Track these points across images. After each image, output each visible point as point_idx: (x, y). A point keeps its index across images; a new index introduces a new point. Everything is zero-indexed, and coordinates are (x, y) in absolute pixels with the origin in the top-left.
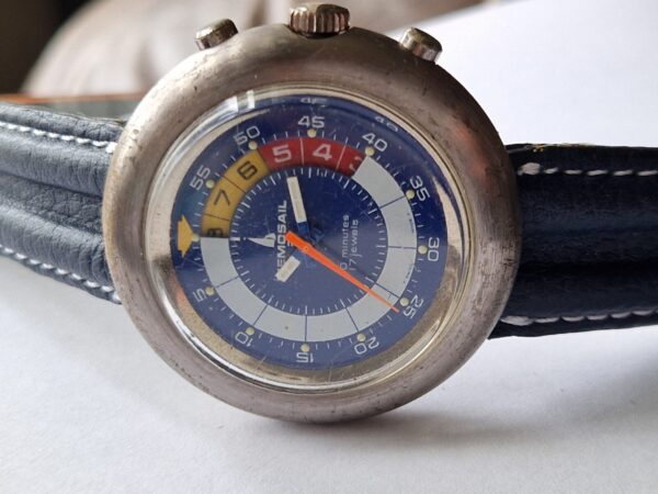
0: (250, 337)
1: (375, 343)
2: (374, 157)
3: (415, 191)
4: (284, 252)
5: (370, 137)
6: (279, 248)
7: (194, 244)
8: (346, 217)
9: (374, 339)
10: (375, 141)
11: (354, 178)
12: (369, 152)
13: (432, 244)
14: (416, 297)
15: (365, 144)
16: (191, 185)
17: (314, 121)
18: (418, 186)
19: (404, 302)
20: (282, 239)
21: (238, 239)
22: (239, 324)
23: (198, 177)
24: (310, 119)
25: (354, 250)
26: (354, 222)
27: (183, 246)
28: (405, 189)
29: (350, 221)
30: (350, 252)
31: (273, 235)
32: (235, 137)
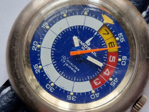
0: (63, 14)
1: (34, 49)
2: (91, 92)
3: (72, 96)
4: (82, 44)
5: (97, 95)
6: (84, 44)
7: (103, 20)
8: (78, 70)
9: (36, 50)
10: (95, 96)
11: (89, 81)
12: (93, 92)
13: (52, 89)
14: (39, 72)
15: (96, 92)
16: (121, 33)
17: (114, 83)
18: (73, 98)
19: (40, 67)
20: (86, 46)
21: (95, 34)
22: (70, 14)
23: (122, 37)
24: (115, 82)
25: (67, 65)
26: (75, 71)
27: (105, 17)
28: (75, 93)
29: (76, 70)
30: (68, 63)
31: (89, 45)
32: (126, 57)
